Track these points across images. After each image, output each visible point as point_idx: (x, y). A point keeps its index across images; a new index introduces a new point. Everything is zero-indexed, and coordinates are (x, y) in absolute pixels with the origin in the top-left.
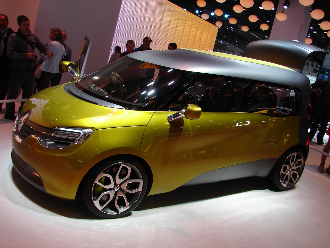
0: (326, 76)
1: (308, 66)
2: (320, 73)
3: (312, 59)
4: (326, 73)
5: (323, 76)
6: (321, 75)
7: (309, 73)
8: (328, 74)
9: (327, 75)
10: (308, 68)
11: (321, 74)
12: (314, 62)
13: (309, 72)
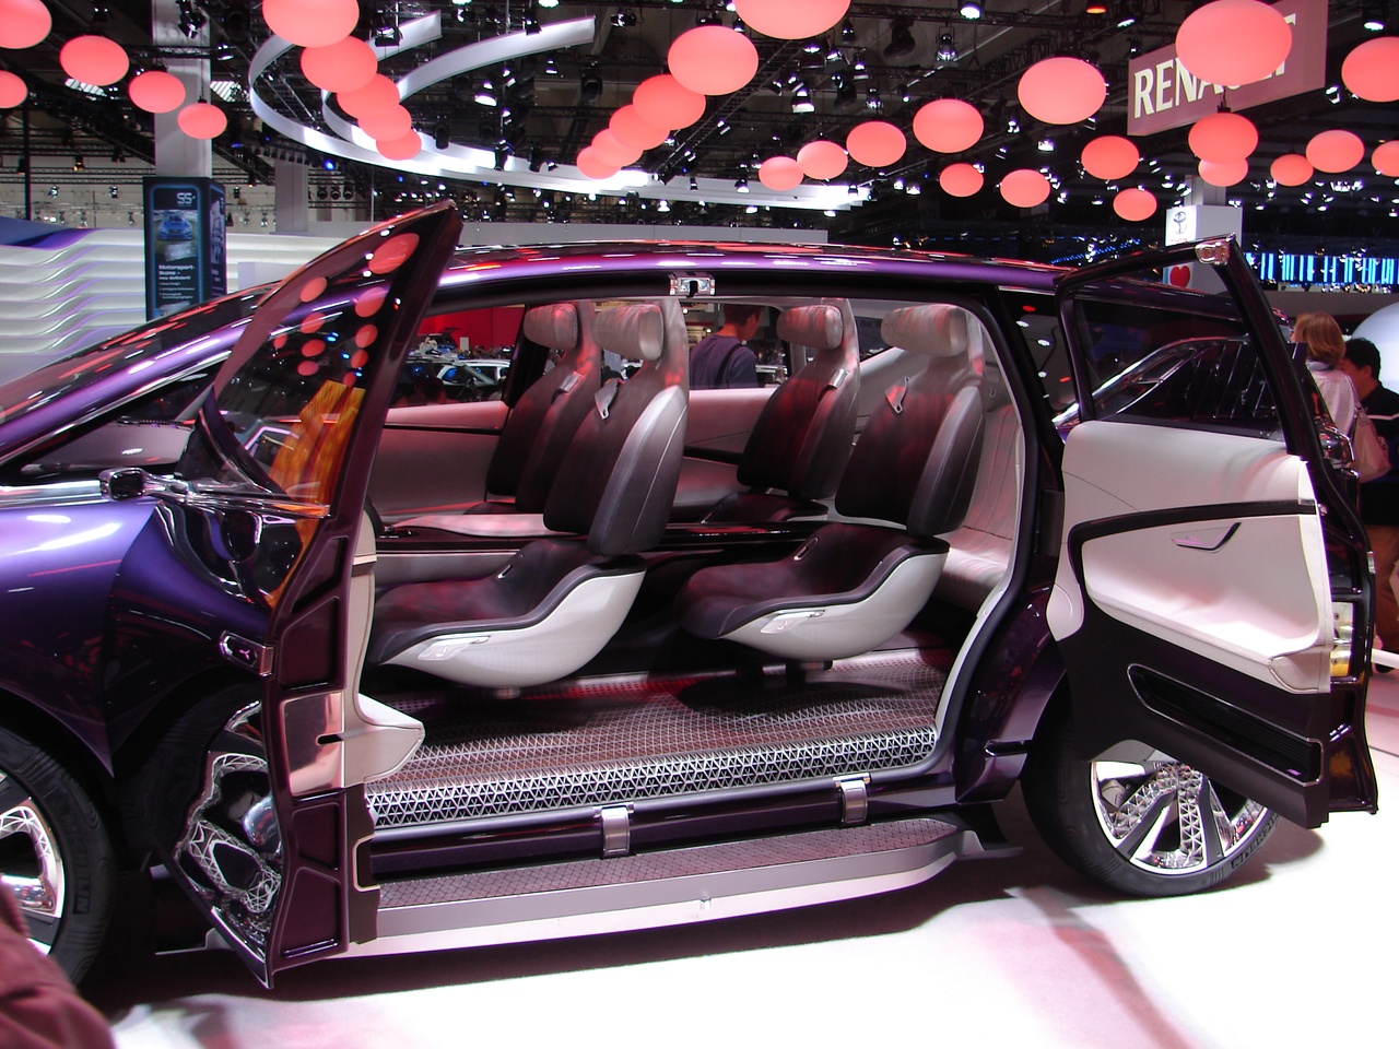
0: (190, 212)
1: (114, 184)
2: (152, 205)
3: (113, 147)
4: (184, 197)
5: (171, 218)
6: (161, 217)
7: (131, 219)
8: (194, 201)
9: (193, 207)
10: (115, 196)
11: (157, 208)
12: (123, 160)
13: (131, 213)
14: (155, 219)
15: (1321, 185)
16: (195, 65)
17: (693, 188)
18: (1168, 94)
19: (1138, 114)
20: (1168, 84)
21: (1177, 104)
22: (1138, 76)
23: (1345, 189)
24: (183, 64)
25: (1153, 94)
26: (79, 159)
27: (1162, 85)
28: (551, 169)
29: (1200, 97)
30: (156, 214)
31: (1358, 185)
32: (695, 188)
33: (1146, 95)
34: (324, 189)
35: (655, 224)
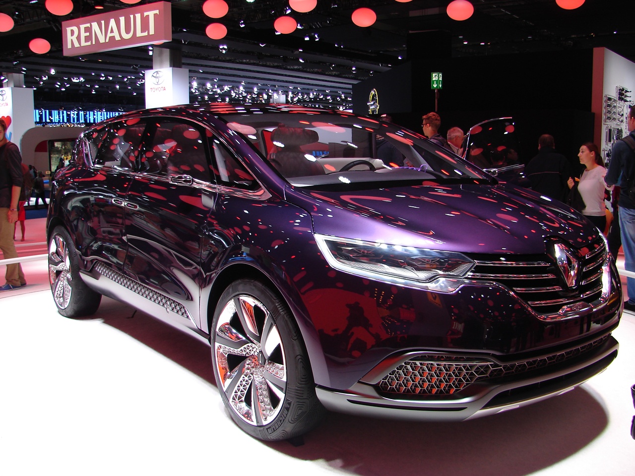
15: (66, 79)
18: (88, 39)
19: (69, 46)
20: (88, 34)
21: (94, 43)
22: (69, 30)
23: (78, 81)
25: (79, 38)
27: (84, 35)
29: (107, 41)
31: (82, 79)
33: (74, 38)
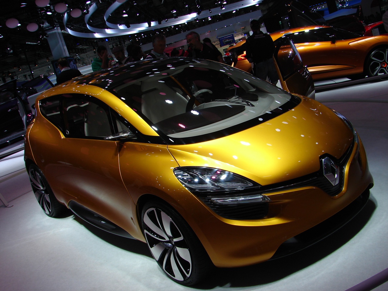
14: (57, 71)
16: (55, 30)
17: (210, 12)
24: (52, 31)
26: (47, 58)
28: (166, 21)
30: (57, 70)
32: (211, 12)
34: (117, 44)
35: (211, 24)
